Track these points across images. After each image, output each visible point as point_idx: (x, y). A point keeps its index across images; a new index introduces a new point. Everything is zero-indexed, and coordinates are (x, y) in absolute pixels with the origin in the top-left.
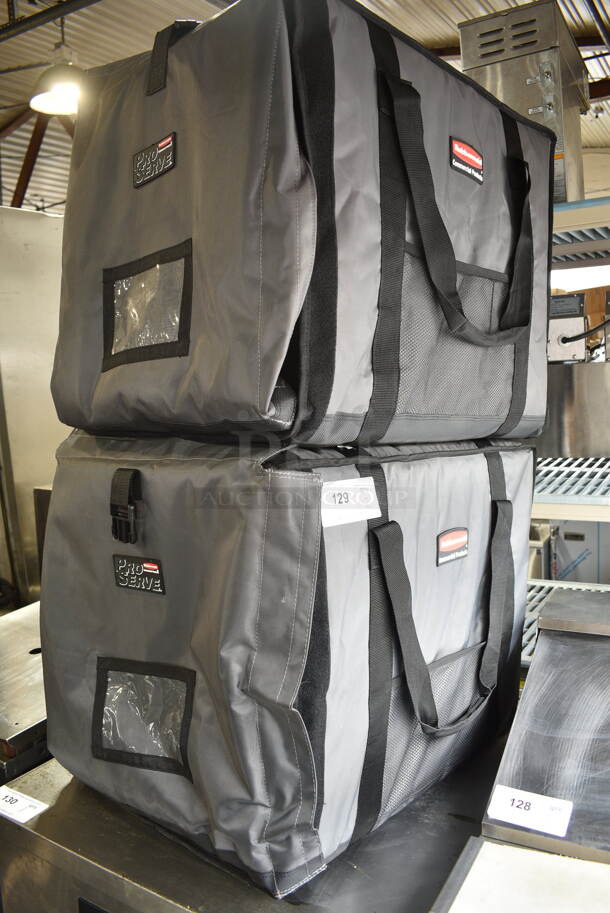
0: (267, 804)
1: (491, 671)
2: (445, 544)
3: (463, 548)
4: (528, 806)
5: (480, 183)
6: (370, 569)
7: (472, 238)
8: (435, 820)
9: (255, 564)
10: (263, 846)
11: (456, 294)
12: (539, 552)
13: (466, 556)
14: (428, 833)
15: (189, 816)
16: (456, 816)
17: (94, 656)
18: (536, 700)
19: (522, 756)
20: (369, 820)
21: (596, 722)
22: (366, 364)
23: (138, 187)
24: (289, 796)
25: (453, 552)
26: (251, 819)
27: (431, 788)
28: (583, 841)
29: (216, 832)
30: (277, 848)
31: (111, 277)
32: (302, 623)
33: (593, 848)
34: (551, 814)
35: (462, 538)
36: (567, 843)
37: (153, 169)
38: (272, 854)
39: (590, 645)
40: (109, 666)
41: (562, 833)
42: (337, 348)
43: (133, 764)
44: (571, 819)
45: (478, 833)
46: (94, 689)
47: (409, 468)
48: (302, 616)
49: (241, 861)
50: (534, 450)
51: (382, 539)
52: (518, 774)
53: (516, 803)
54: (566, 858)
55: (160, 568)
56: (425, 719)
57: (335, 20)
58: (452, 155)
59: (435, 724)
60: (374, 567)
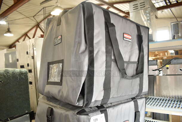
5: (131, 42)
7: (129, 55)
11: (124, 69)
22: (102, 88)
23: (55, 45)
31: (49, 64)
37: (57, 42)
42: (94, 87)
47: (114, 109)
50: (146, 98)
57: (95, 12)
58: (124, 37)
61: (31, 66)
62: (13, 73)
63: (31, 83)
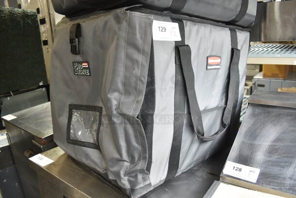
0: (128, 161)
1: (228, 118)
2: (210, 61)
3: (218, 65)
4: (240, 170)
6: (176, 64)
8: (202, 174)
9: (122, 56)
10: (126, 178)
12: (248, 91)
13: (219, 68)
14: (198, 179)
15: (100, 166)
16: (210, 174)
17: (68, 104)
18: (246, 129)
19: (239, 150)
20: (173, 172)
21: (271, 138)
24: (136, 158)
25: (214, 65)
26: (121, 167)
27: (201, 163)
28: (264, 185)
29: (108, 172)
30: (132, 179)
32: (142, 81)
33: (268, 188)
34: (251, 174)
35: (219, 61)
36: (257, 185)
38: (129, 181)
39: (270, 109)
40: (72, 108)
41: (255, 181)
43: (81, 145)
44: (259, 176)
45: (218, 180)
46: (68, 117)
48: (143, 79)
49: (118, 184)
50: (250, 32)
51: (181, 51)
52: (237, 157)
53: (235, 169)
54: (256, 192)
55: (88, 64)
56: (199, 132)
59: (203, 135)
60: (177, 63)
61: (43, 13)
62: (11, 13)
63: (46, 43)
